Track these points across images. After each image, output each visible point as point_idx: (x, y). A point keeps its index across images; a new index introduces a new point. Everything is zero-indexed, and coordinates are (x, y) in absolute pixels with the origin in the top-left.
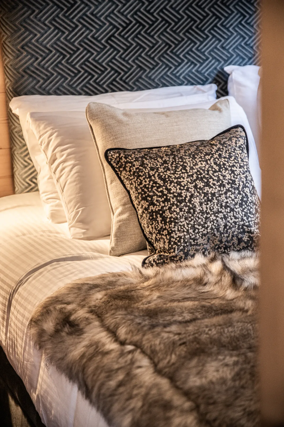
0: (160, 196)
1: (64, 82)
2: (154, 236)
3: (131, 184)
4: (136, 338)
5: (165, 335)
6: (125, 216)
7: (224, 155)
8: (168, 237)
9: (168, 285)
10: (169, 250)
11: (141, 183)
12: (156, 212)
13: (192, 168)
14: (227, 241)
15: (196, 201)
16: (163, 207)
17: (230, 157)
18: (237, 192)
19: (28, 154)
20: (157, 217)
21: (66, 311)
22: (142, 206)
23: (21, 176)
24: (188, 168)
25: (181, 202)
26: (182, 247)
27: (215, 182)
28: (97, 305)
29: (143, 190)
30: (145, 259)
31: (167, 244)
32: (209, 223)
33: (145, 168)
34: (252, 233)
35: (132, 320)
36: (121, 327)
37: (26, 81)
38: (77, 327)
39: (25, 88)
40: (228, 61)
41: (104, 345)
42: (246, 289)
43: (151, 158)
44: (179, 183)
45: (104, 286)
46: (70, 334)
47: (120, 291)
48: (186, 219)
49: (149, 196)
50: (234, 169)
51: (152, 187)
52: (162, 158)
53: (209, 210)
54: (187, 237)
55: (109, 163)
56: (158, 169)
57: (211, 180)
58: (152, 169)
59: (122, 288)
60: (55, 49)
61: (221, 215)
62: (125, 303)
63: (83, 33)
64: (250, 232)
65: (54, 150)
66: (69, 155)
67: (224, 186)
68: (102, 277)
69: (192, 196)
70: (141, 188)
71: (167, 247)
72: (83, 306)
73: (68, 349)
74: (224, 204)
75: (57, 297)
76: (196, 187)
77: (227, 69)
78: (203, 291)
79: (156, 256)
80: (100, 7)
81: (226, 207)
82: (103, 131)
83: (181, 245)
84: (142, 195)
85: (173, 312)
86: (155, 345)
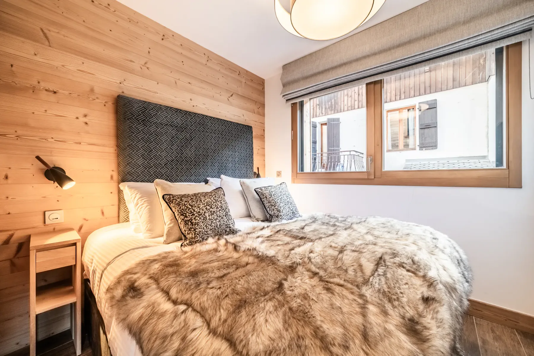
0: (190, 213)
1: (145, 178)
2: (187, 232)
3: (176, 209)
4: (186, 297)
5: (210, 291)
6: (171, 225)
7: (217, 196)
8: (194, 232)
9: (200, 254)
10: (195, 238)
11: (180, 208)
12: (188, 220)
13: (204, 201)
14: (221, 232)
15: (207, 215)
16: (191, 218)
17: (219, 197)
18: (223, 211)
19: (126, 206)
20: (188, 223)
21: (133, 279)
22: (181, 218)
23: (123, 216)
24: (202, 201)
25: (200, 215)
26: (201, 236)
27: (214, 207)
28: (155, 272)
29: (181, 211)
30: (182, 244)
31: (193, 235)
32: (213, 224)
33: (183, 201)
34: (231, 228)
35: (181, 281)
36: (172, 288)
37: (128, 177)
38: (139, 291)
39: (127, 179)
40: (208, 176)
41: (159, 305)
42: (244, 251)
43: (185, 197)
44: (199, 207)
45: (161, 260)
46: (133, 297)
47: (171, 262)
48: (203, 222)
49: (184, 213)
50: (221, 202)
51: (186, 209)
52: (190, 197)
53: (212, 218)
54: (203, 231)
55: (165, 200)
56: (188, 201)
57: (213, 206)
58: (186, 202)
59: (172, 259)
60: (143, 166)
61: (218, 220)
62: (174, 269)
63: (155, 161)
64: (230, 227)
65: (137, 200)
66: (145, 201)
67: (218, 208)
68: (159, 255)
69: (205, 212)
70: (180, 210)
71: (193, 236)
72: (146, 274)
73: (130, 310)
74: (219, 216)
75: (128, 271)
76: (206, 208)
77: (208, 179)
78: (219, 255)
79: (188, 242)
80: (162, 153)
81: (220, 217)
82: (162, 190)
83: (200, 235)
84: (181, 213)
85: (208, 271)
86: (204, 302)
